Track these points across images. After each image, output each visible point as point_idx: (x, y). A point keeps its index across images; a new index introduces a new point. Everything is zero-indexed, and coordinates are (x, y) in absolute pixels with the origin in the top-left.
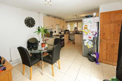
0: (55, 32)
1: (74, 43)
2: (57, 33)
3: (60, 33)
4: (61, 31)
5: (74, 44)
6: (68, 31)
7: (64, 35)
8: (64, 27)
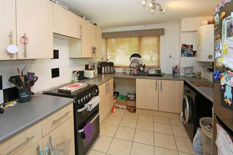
0: (55, 73)
1: (133, 109)
2: (65, 79)
3: (81, 76)
4: (87, 67)
5: (134, 111)
6: (111, 64)
7: (96, 87)
8: (97, 52)
